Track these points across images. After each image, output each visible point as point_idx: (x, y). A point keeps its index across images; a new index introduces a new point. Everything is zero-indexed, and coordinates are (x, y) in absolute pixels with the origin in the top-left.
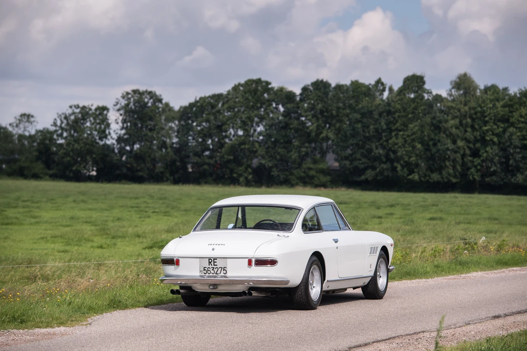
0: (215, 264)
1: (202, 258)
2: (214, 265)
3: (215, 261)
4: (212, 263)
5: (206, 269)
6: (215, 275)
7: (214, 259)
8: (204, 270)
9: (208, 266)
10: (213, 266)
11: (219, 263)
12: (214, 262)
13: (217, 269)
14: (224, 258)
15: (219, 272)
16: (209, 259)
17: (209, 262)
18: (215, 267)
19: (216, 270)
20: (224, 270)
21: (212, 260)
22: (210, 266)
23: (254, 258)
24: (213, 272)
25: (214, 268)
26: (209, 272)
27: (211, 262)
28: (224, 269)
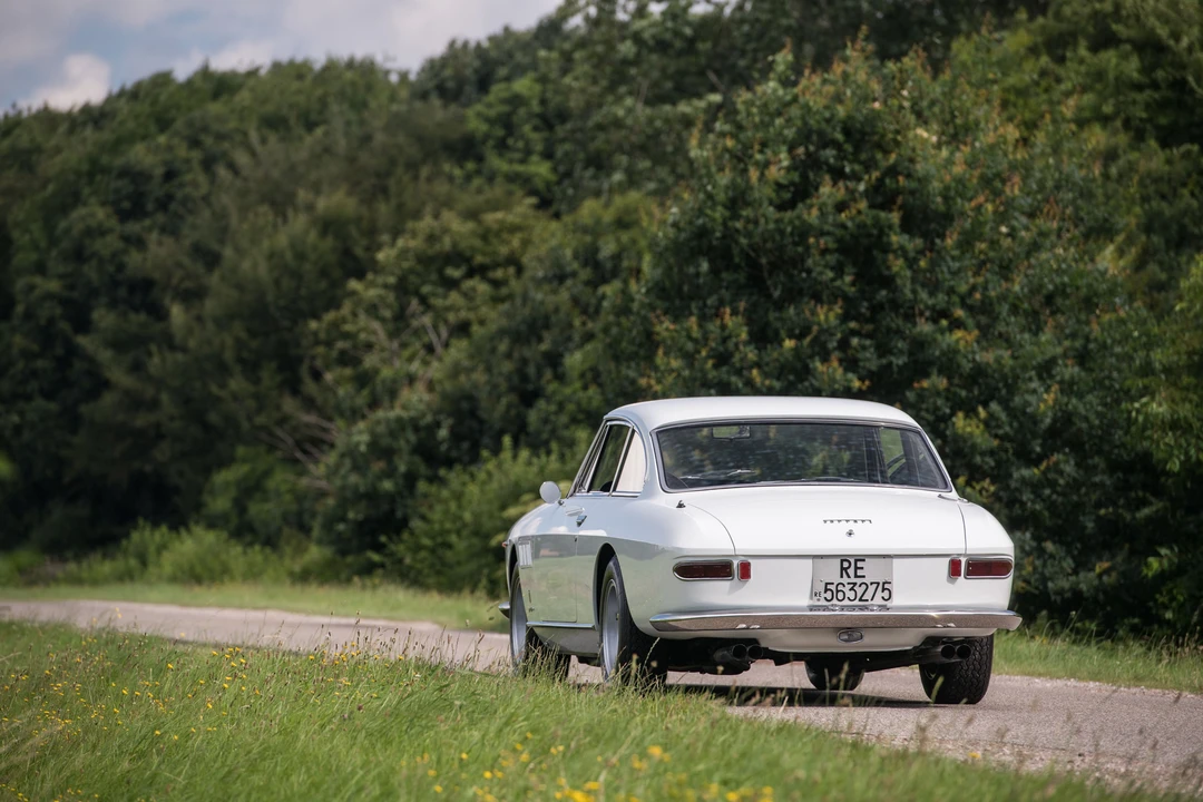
0: (859, 573)
1: (822, 557)
2: (856, 576)
3: (859, 564)
4: (851, 571)
5: (833, 587)
6: (857, 602)
7: (856, 561)
8: (826, 590)
9: (837, 580)
10: (853, 580)
11: (871, 572)
12: (856, 568)
13: (864, 587)
14: (884, 556)
15: (868, 596)
16: (842, 561)
17: (842, 569)
18: (859, 581)
19: (860, 591)
20: (884, 590)
21: (850, 564)
22: (845, 580)
23: (965, 555)
24: (851, 595)
25: (855, 584)
26: (840, 596)
27: (846, 569)
28: (885, 586)
